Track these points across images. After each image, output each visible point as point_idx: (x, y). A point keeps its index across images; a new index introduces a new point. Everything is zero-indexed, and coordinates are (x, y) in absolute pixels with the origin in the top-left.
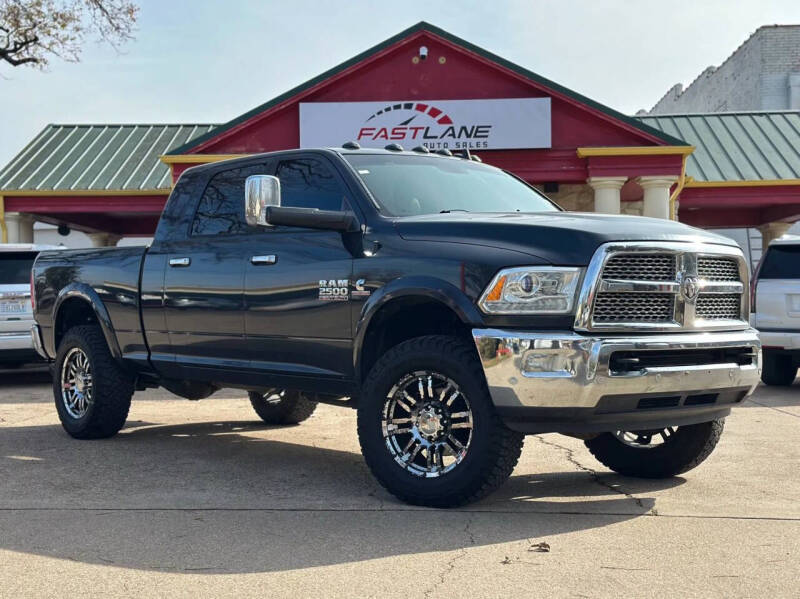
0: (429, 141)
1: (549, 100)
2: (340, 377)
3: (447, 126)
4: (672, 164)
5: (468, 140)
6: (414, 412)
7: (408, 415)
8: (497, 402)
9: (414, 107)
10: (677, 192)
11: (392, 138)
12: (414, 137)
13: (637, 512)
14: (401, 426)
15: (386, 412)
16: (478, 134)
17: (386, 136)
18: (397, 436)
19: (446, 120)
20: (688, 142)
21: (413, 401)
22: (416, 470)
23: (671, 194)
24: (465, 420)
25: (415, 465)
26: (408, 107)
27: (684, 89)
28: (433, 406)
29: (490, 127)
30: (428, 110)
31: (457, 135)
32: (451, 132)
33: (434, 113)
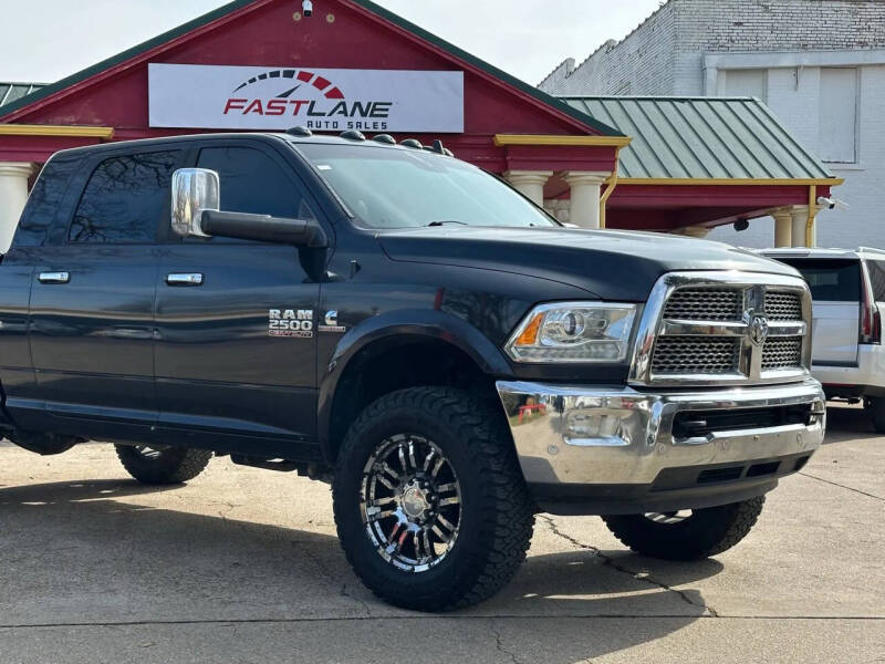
0: (314, 119)
1: (461, 74)
2: (296, 438)
3: (339, 101)
4: (603, 158)
5: (363, 120)
6: (396, 489)
7: (391, 494)
8: (529, 477)
9: (296, 75)
10: (609, 191)
11: (267, 113)
12: (296, 113)
13: (695, 613)
14: (384, 508)
15: (364, 491)
16: (376, 113)
17: (260, 110)
18: (381, 521)
19: (335, 94)
20: (624, 133)
21: (394, 475)
22: (403, 565)
23: (602, 193)
24: (452, 494)
25: (403, 558)
26: (289, 75)
27: (577, 65)
28: (419, 480)
29: (390, 104)
30: (313, 80)
31: (349, 113)
32: (341, 109)
33: (321, 83)
